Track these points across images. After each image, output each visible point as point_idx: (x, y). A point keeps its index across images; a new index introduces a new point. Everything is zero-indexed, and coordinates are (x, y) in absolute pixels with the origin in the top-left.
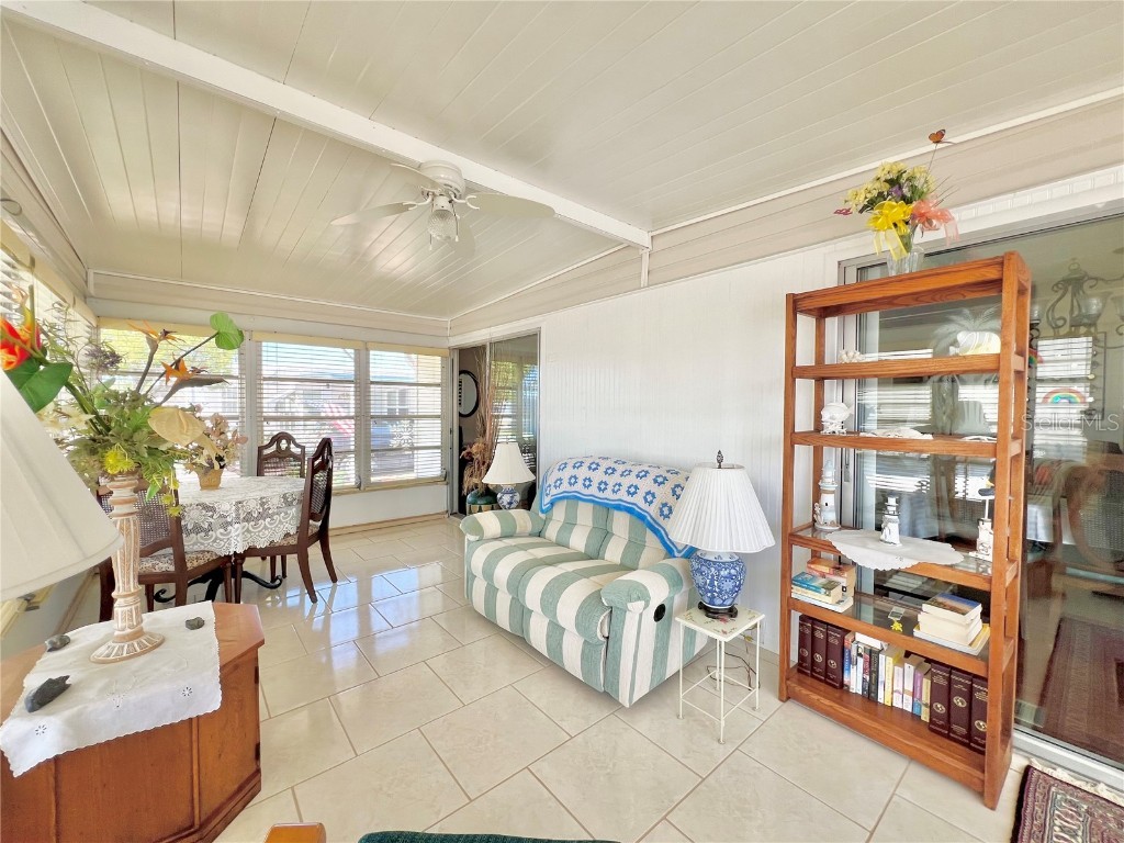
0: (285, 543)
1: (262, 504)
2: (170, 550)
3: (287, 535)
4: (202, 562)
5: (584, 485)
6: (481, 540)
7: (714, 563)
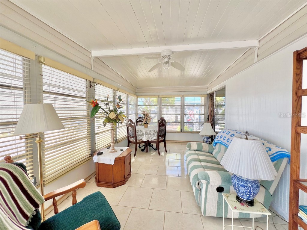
0: (154, 141)
1: (150, 132)
2: (134, 138)
3: (155, 139)
4: (140, 141)
5: (227, 141)
6: (190, 150)
7: (238, 178)
